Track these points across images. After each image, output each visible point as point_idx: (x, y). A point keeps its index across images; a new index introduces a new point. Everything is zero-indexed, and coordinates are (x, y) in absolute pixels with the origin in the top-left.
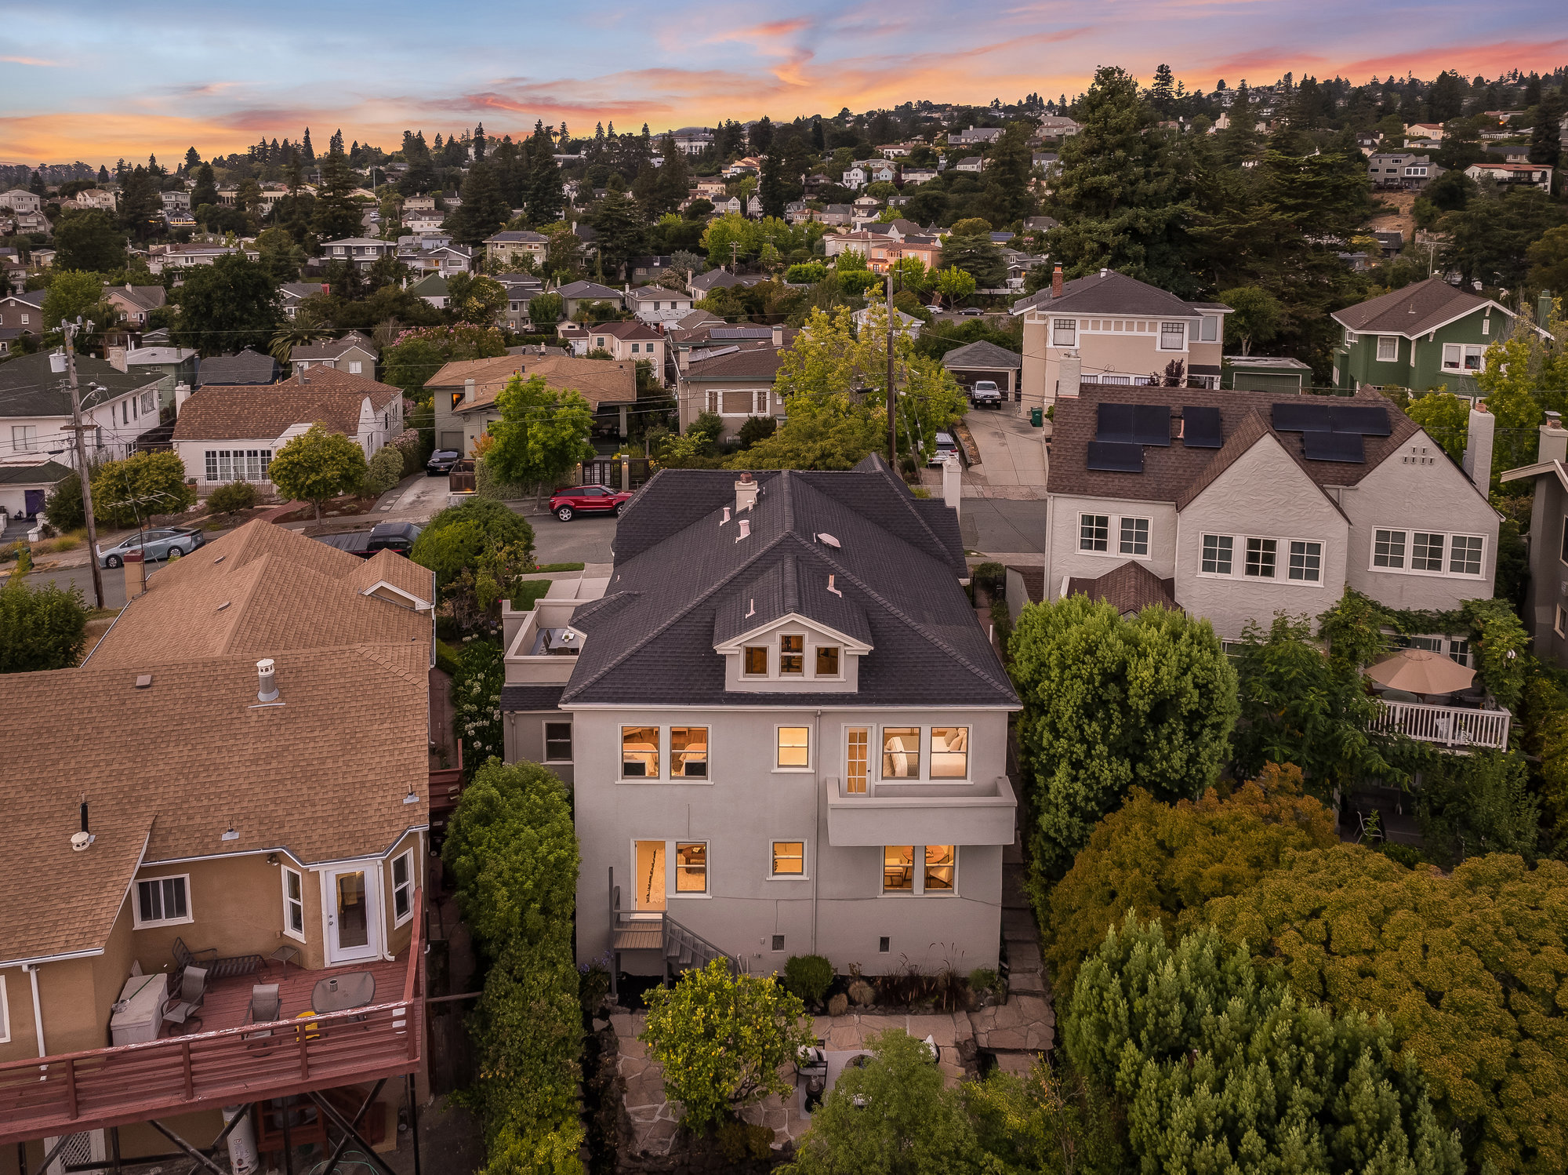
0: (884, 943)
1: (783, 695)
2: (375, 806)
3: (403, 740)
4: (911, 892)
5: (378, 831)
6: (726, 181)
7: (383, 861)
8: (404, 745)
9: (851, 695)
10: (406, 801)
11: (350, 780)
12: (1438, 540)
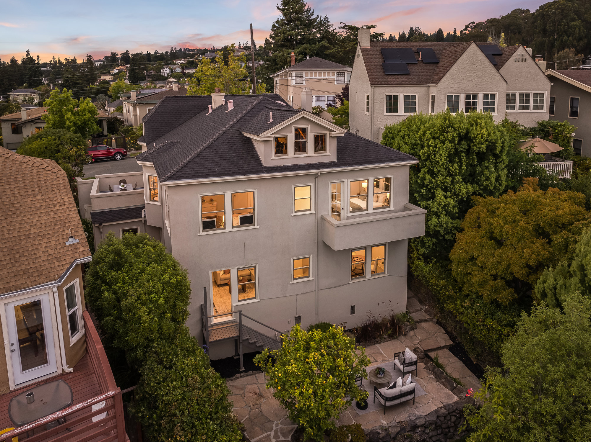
0: (353, 308)
1: (297, 166)
2: (42, 249)
3: (55, 205)
4: (365, 277)
5: (49, 266)
6: (113, 75)
7: (58, 288)
8: (57, 208)
9: (334, 162)
10: (68, 243)
11: (15, 234)
12: (528, 96)
